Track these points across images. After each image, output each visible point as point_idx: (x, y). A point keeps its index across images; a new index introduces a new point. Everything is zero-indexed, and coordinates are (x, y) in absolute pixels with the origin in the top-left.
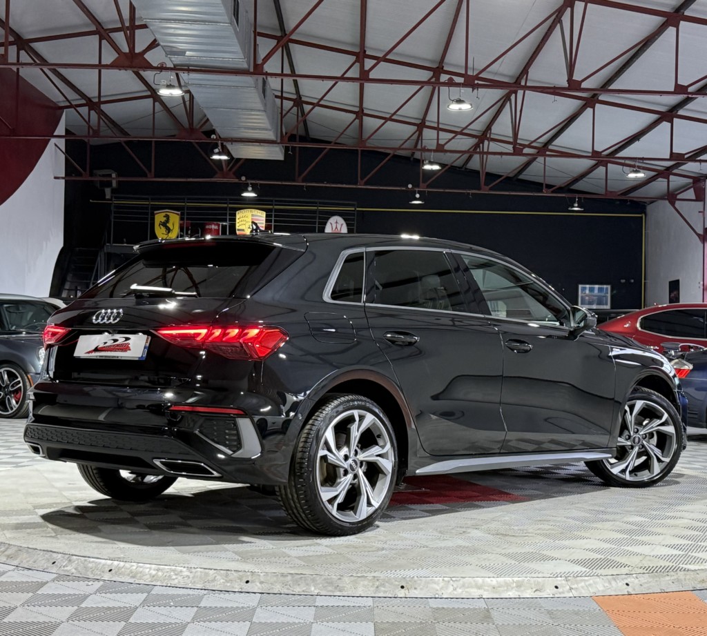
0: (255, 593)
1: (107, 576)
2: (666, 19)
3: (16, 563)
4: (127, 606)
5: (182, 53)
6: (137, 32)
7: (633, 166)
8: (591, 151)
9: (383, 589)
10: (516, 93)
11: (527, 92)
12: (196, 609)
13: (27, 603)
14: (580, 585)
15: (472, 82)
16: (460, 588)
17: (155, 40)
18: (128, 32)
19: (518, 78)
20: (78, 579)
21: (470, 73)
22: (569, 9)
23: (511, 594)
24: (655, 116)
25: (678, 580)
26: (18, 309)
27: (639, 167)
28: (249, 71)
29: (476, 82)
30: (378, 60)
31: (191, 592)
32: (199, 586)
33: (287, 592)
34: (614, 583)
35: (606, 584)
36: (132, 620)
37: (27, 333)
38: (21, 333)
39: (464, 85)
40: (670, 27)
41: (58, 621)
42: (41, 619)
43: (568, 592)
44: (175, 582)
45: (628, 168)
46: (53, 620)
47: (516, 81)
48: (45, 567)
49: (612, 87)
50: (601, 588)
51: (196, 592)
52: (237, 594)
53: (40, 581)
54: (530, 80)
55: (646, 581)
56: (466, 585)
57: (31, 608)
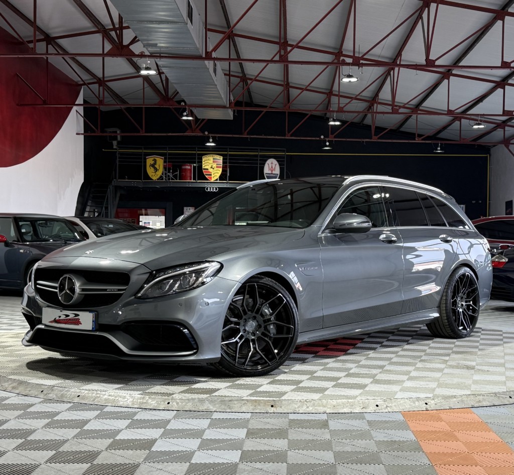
0: (173, 410)
1: (76, 400)
2: (496, 15)
3: (17, 391)
4: (85, 419)
5: (155, 45)
6: (124, 31)
7: (477, 120)
8: (447, 110)
9: (259, 407)
10: (393, 69)
11: (401, 68)
12: (130, 420)
13: (19, 417)
14: (393, 404)
15: (357, 62)
16: (311, 407)
17: (136, 37)
18: (118, 31)
19: (395, 59)
20: (57, 402)
21: (357, 55)
22: (427, 9)
23: (346, 410)
24: (492, 85)
25: (462, 401)
26: (47, 225)
27: (481, 121)
28: (202, 57)
29: (361, 62)
30: (293, 47)
31: (130, 410)
32: (136, 406)
33: (194, 409)
34: (417, 403)
35: (412, 404)
36: (85, 428)
37: (54, 241)
38: (49, 241)
39: (353, 64)
40: (499, 21)
41: (36, 428)
42: (25, 427)
43: (385, 409)
44: (121, 403)
45: (474, 121)
46: (32, 428)
47: (394, 61)
48: (36, 393)
49: (461, 64)
50: (408, 406)
51: (134, 410)
52: (161, 411)
53: (31, 403)
54: (404, 60)
55: (439, 401)
56: (316, 404)
57: (20, 420)
